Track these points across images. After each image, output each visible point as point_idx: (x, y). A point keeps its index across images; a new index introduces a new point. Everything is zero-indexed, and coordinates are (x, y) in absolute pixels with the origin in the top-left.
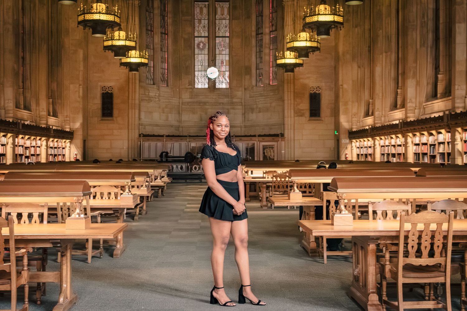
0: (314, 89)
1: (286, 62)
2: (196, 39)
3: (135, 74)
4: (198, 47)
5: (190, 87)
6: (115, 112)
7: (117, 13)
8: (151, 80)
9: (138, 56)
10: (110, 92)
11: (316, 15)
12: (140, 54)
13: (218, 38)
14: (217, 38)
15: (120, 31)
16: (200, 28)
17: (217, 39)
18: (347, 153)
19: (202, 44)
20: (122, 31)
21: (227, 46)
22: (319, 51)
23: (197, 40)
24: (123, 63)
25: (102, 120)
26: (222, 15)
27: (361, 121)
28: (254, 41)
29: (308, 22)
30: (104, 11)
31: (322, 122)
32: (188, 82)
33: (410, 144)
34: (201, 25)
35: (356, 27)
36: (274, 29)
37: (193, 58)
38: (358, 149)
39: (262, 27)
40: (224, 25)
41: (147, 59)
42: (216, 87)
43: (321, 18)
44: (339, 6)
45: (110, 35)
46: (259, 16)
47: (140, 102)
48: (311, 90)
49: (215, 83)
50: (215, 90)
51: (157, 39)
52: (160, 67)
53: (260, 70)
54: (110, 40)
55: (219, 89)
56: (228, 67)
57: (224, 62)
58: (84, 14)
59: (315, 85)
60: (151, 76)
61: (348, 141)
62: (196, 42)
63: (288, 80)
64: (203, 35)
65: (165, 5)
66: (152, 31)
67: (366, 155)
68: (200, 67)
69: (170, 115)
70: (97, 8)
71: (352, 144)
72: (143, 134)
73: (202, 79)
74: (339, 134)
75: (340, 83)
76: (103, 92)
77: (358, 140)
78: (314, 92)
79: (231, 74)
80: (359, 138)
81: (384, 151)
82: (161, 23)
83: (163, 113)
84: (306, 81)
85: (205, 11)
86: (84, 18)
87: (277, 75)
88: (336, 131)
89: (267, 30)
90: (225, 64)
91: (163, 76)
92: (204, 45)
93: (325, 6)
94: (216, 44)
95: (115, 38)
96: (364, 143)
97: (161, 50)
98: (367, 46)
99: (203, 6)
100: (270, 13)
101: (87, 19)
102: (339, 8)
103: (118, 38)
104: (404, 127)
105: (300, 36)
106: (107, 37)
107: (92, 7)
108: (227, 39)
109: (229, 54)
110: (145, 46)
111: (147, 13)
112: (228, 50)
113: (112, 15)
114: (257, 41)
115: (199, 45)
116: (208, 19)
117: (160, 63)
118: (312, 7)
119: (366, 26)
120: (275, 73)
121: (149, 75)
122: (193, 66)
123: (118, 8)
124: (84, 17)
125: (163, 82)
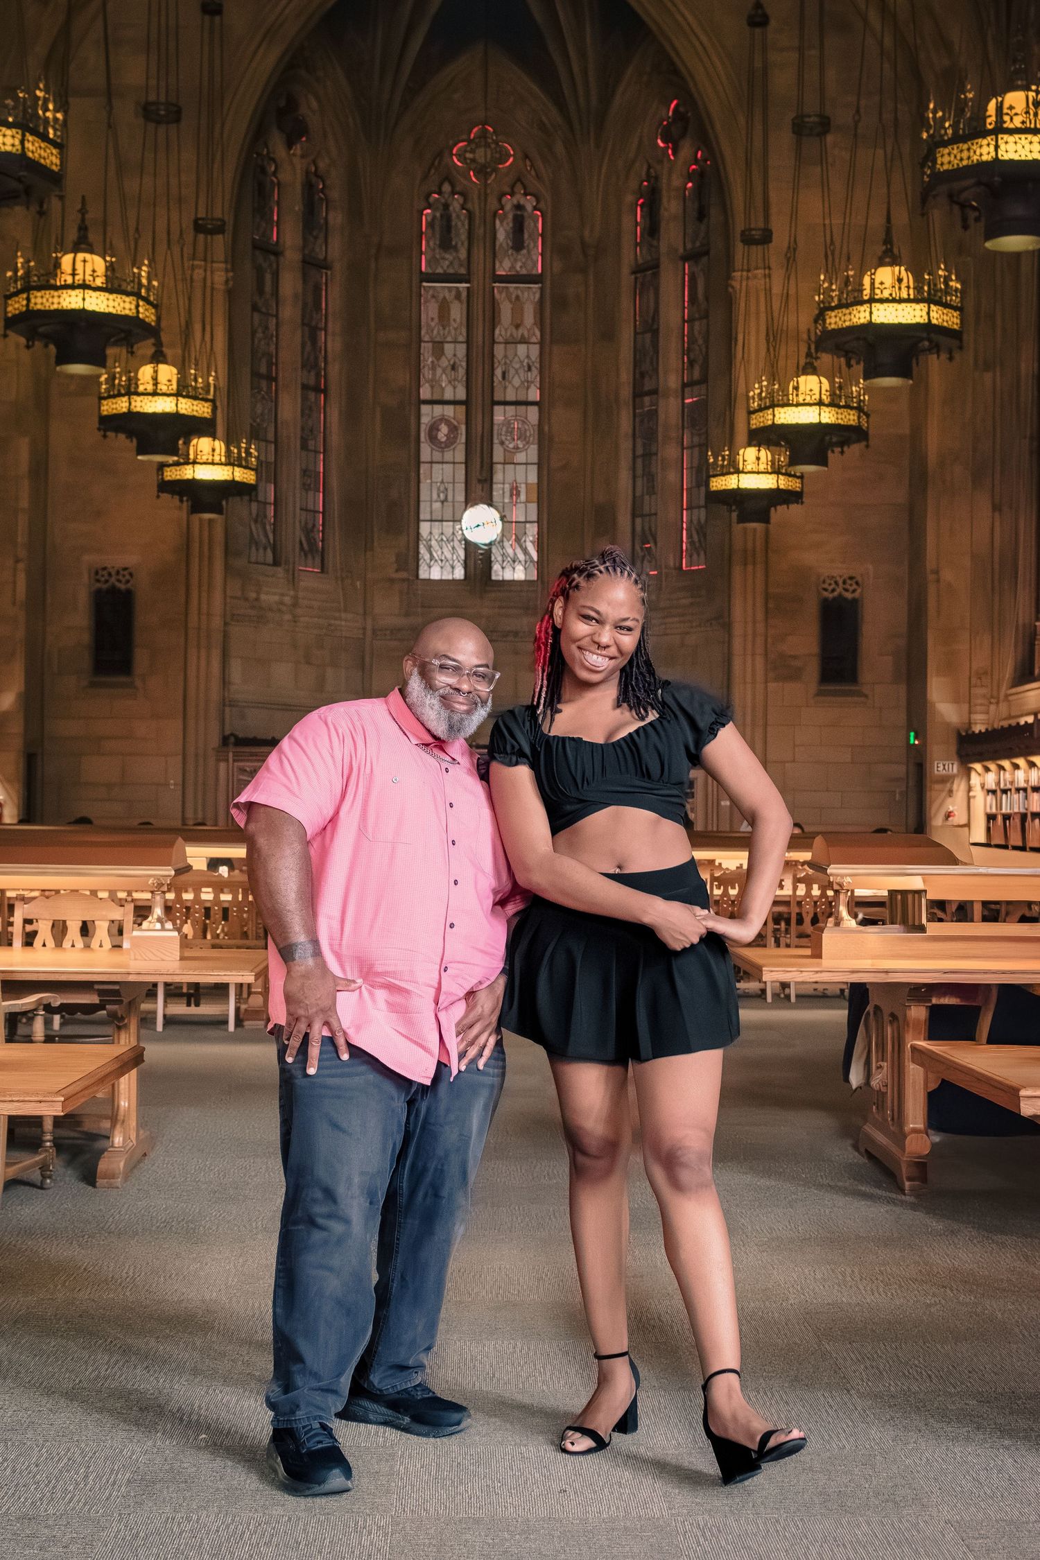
0: (836, 583)
1: (742, 486)
2: (425, 409)
3: (210, 521)
4: (433, 438)
5: (404, 575)
6: (141, 658)
7: (148, 290)
8: (265, 549)
9: (223, 459)
10: (122, 587)
11: (862, 303)
12: (228, 452)
13: (502, 407)
14: (496, 408)
15: (158, 362)
16: (439, 371)
17: (498, 410)
18: (951, 809)
19: (444, 429)
20: (165, 362)
21: (532, 433)
22: (864, 443)
23: (428, 414)
24: (169, 482)
25: (93, 685)
26: (517, 327)
27: (1002, 697)
28: (625, 422)
29: (833, 326)
30: (99, 282)
31: (862, 699)
32: (393, 559)
34: (444, 362)
35: (988, 367)
36: (697, 374)
37: (413, 474)
38: (990, 797)
39: (656, 370)
40: (522, 362)
41: (252, 469)
42: (494, 578)
43: (882, 313)
44: (946, 269)
45: (124, 379)
46: (643, 333)
47: (226, 624)
48: (825, 590)
49: (490, 562)
50: (487, 588)
51: (289, 407)
52: (298, 505)
53: (647, 519)
54: (123, 395)
55: (503, 583)
56: (533, 507)
57: (523, 489)
58: (27, 288)
59: (839, 570)
60: (267, 536)
61: (955, 768)
62: (425, 420)
63: (745, 551)
64: (448, 395)
65: (321, 289)
66: (271, 379)
67: (1024, 817)
68: (437, 505)
69: (330, 672)
70: (74, 269)
71: (969, 779)
72: (236, 737)
73: (445, 550)
74: (924, 744)
75: (930, 563)
76: (98, 585)
77: (992, 766)
78: (836, 594)
79: (545, 531)
80: (995, 756)
82: (303, 353)
83: (308, 663)
84: (809, 558)
85: (457, 312)
86: (28, 305)
87: (705, 535)
88: (912, 734)
89: (673, 381)
90: (523, 497)
91: (308, 540)
92: (453, 429)
93: (897, 269)
94: (496, 428)
95: (141, 389)
96: (1013, 774)
97: (304, 446)
98: (1028, 433)
99: (450, 296)
100: (684, 321)
101: (39, 307)
102: (945, 277)
103: (150, 388)
105: (796, 388)
106: (113, 385)
107: (57, 265)
108: (533, 414)
109: (540, 465)
110: (248, 428)
111: (256, 316)
112: (532, 453)
113: (128, 294)
114: (637, 420)
115: (434, 429)
116: (468, 342)
117: (298, 491)
118: (851, 273)
119: (1023, 365)
120: (700, 530)
121: (261, 533)
122: (412, 503)
123: (149, 273)
124: (28, 299)
125: (310, 557)
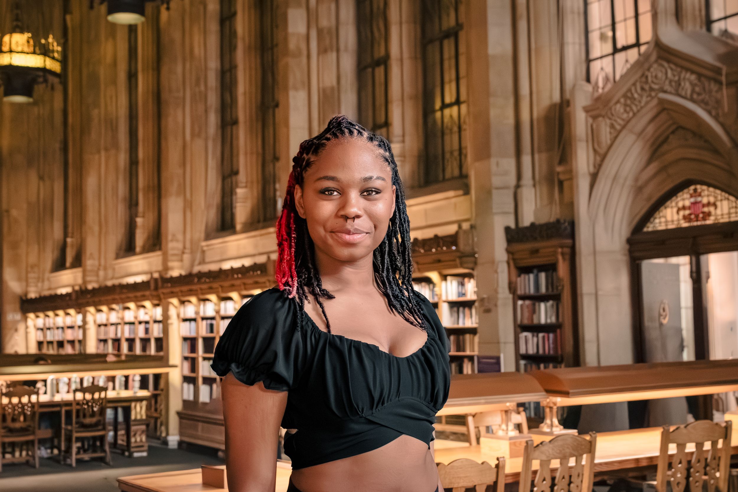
11: (5, 52)
27: (45, 278)
33: (174, 320)
38: (39, 332)
61: (19, 315)
67: (61, 344)
71: (26, 322)
75: (4, 207)
77: (41, 315)
81: (106, 333)
96: (54, 319)
104: (163, 287)
